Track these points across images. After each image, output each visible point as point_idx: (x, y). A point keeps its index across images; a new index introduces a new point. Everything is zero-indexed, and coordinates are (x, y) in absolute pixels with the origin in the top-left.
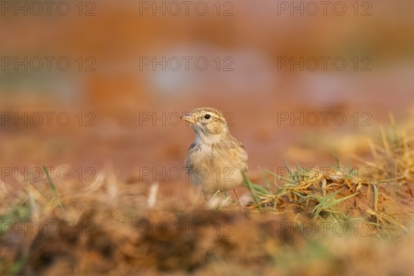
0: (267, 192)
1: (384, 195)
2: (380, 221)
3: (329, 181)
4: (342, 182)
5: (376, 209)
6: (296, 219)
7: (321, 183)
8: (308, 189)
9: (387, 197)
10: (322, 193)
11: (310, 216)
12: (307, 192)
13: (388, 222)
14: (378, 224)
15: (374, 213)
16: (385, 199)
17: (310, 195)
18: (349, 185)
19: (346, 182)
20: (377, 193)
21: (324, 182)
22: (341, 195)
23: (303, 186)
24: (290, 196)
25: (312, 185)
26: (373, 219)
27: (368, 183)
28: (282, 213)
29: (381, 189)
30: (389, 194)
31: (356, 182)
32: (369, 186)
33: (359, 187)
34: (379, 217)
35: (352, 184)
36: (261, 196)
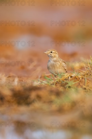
0: (52, 80)
1: (88, 81)
2: (87, 90)
3: (71, 77)
4: (75, 77)
5: (86, 86)
6: (61, 89)
7: (68, 78)
8: (65, 79)
9: (89, 82)
10: (69, 80)
11: (65, 88)
12: (64, 80)
13: (89, 90)
14: (86, 90)
15: (85, 87)
16: (88, 83)
17: (65, 81)
18: (77, 78)
19: (77, 77)
20: (86, 81)
21: (70, 77)
22: (75, 81)
23: (63, 78)
24: (59, 81)
25: (66, 78)
26: (85, 89)
27: (83, 77)
28: (57, 87)
29: (87, 79)
30: (90, 81)
31: (79, 77)
32: (84, 79)
33: (81, 79)
34: (87, 88)
35: (78, 78)
36: (50, 81)
